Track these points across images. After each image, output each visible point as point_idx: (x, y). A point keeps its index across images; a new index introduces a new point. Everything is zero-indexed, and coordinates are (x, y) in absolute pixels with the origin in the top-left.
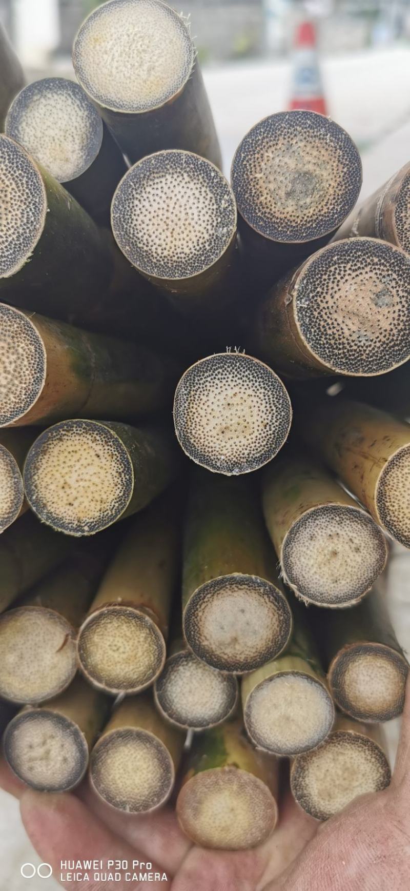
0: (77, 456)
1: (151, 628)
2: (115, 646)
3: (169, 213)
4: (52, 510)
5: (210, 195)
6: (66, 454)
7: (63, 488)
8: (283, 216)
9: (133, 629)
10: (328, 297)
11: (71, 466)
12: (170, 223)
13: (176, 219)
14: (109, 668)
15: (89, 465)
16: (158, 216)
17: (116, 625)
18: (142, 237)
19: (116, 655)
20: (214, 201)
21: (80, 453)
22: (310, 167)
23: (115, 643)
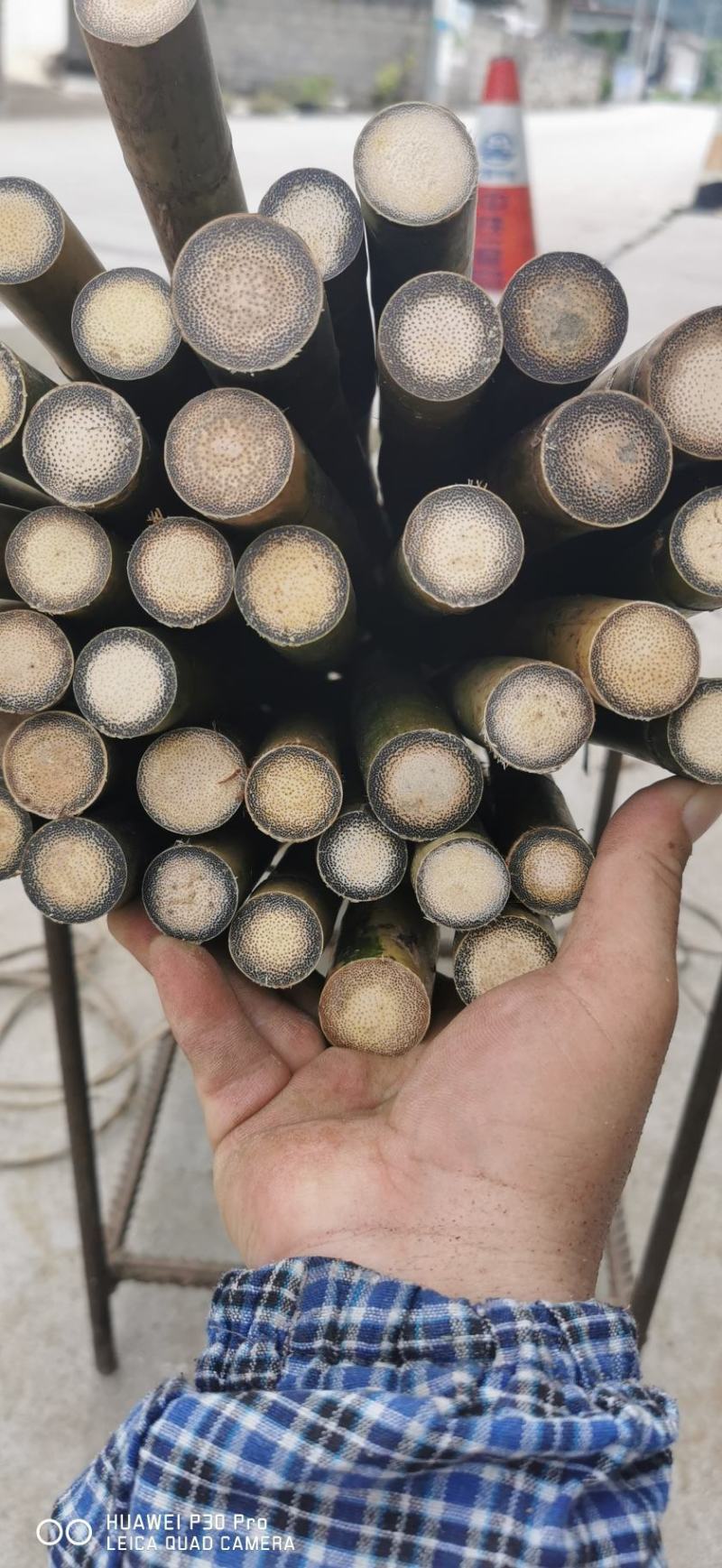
0: (294, 564)
1: (330, 773)
2: (289, 789)
3: (437, 334)
4: (260, 614)
5: (480, 323)
6: (284, 559)
7: (275, 593)
8: (545, 355)
9: (311, 771)
10: (576, 444)
11: (286, 573)
12: (436, 344)
13: (442, 341)
14: (278, 814)
15: (305, 574)
16: (425, 335)
17: (293, 766)
18: (407, 353)
19: (288, 798)
20: (482, 329)
21: (297, 561)
22: (578, 310)
23: (289, 786)
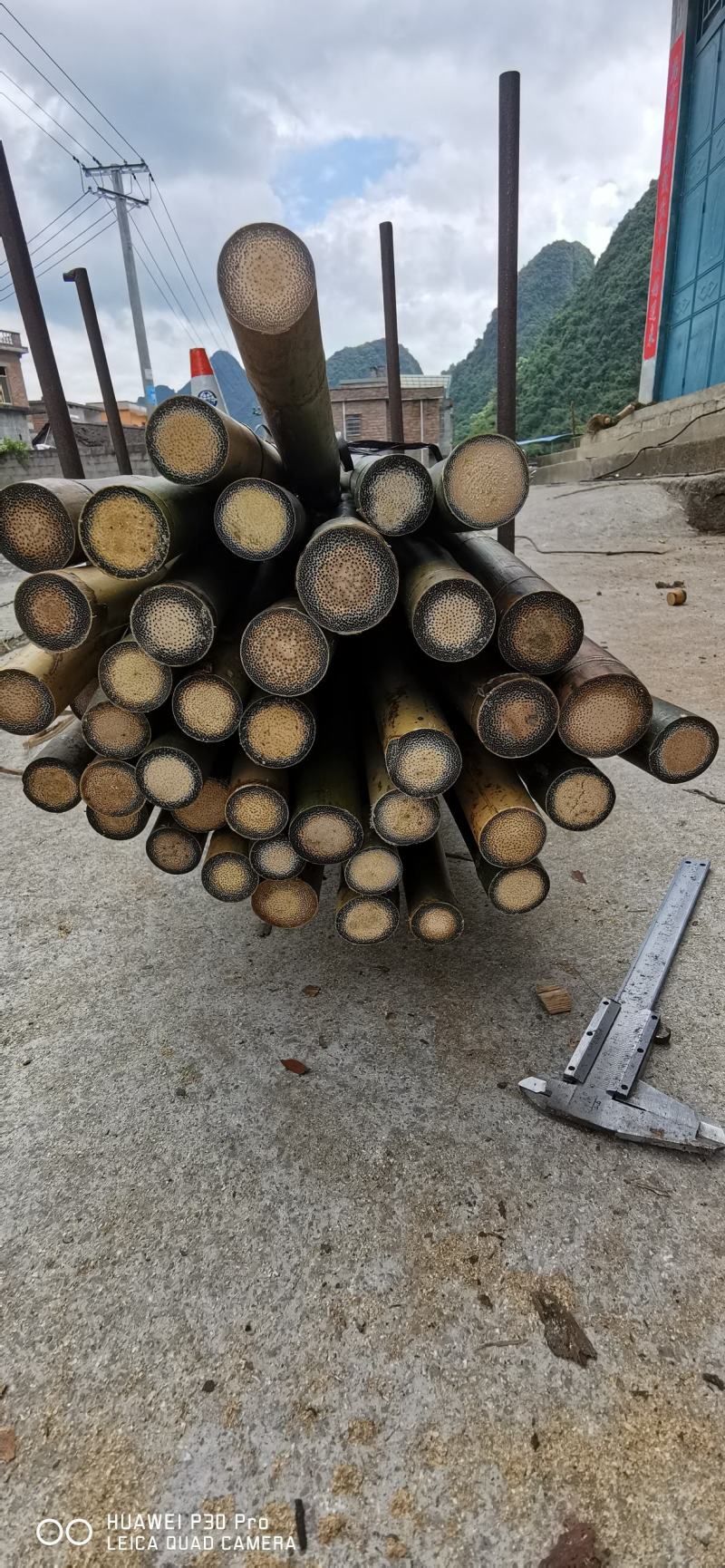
22: (552, 635)
